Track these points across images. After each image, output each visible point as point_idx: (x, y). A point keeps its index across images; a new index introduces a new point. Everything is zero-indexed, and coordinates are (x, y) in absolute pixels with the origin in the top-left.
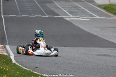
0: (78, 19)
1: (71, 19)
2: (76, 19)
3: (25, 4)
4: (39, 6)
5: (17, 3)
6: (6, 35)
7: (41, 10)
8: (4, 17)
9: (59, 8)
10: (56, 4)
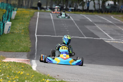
0: (119, 42)
1: (112, 41)
2: (117, 42)
3: (63, 25)
4: (78, 28)
5: (53, 24)
6: (36, 52)
7: (80, 32)
8: (37, 36)
10: (97, 26)
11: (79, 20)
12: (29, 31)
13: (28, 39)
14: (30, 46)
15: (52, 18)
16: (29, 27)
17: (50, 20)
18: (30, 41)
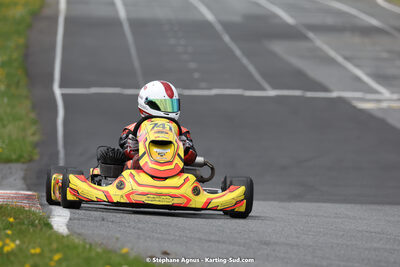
1: (384, 105)
3: (172, 41)
4: (238, 52)
7: (245, 68)
8: (63, 95)
9: (332, 61)
11: (237, 19)
12: (28, 74)
13: (23, 107)
14: (36, 138)
15: (122, 13)
16: (26, 56)
17: (116, 23)
18: (32, 115)
